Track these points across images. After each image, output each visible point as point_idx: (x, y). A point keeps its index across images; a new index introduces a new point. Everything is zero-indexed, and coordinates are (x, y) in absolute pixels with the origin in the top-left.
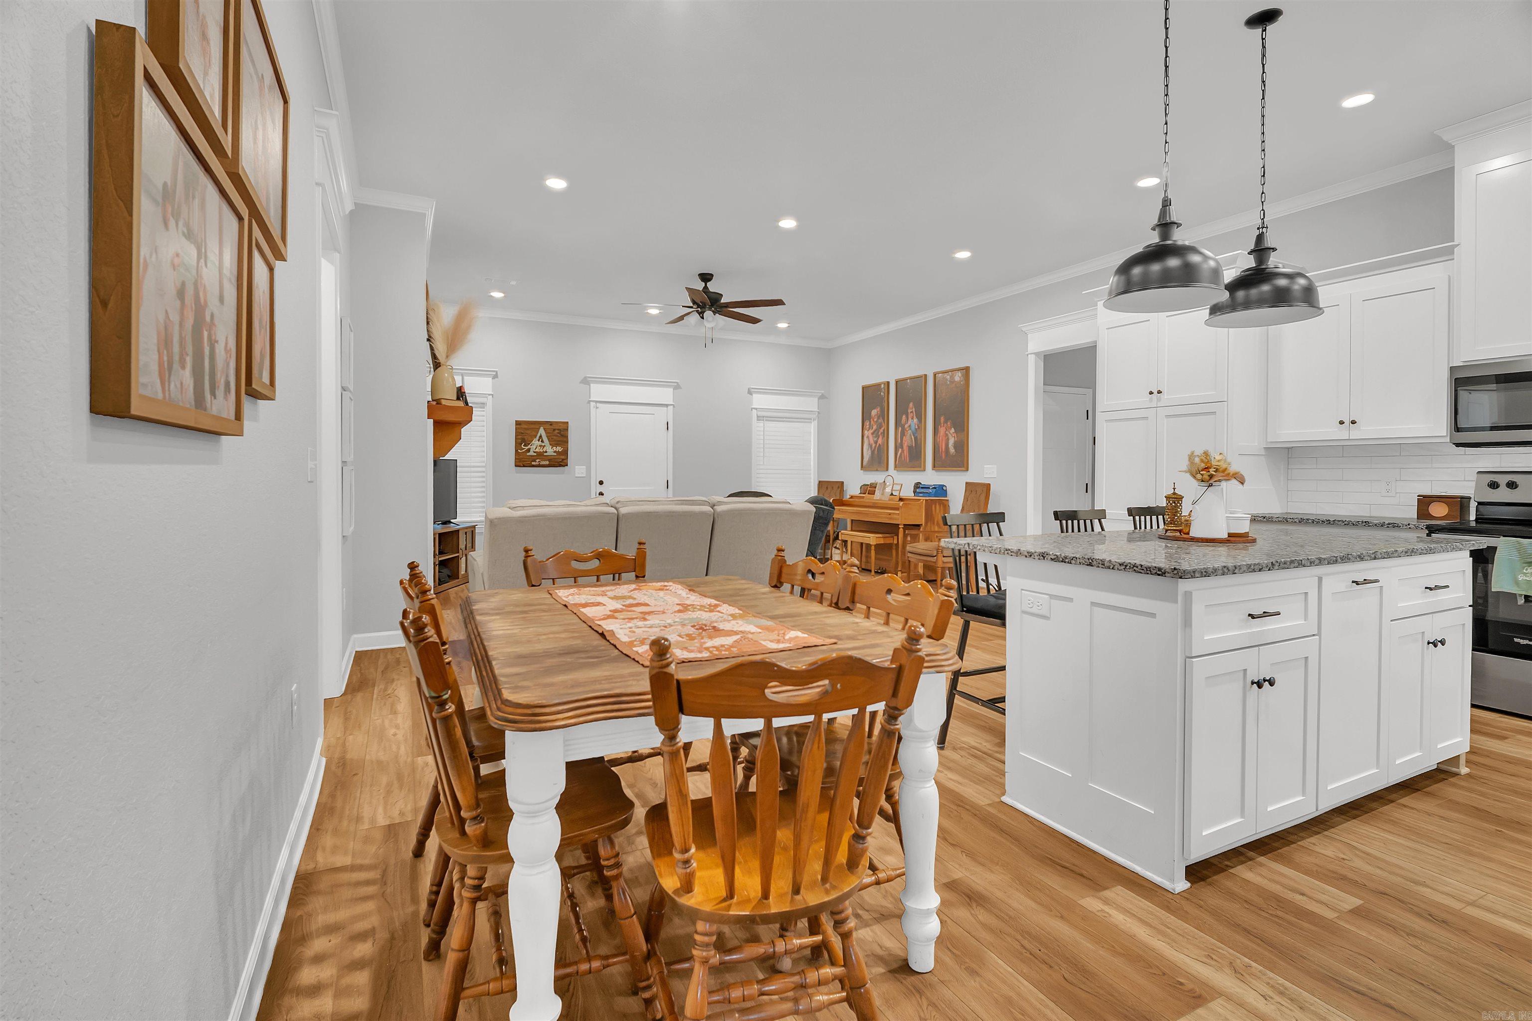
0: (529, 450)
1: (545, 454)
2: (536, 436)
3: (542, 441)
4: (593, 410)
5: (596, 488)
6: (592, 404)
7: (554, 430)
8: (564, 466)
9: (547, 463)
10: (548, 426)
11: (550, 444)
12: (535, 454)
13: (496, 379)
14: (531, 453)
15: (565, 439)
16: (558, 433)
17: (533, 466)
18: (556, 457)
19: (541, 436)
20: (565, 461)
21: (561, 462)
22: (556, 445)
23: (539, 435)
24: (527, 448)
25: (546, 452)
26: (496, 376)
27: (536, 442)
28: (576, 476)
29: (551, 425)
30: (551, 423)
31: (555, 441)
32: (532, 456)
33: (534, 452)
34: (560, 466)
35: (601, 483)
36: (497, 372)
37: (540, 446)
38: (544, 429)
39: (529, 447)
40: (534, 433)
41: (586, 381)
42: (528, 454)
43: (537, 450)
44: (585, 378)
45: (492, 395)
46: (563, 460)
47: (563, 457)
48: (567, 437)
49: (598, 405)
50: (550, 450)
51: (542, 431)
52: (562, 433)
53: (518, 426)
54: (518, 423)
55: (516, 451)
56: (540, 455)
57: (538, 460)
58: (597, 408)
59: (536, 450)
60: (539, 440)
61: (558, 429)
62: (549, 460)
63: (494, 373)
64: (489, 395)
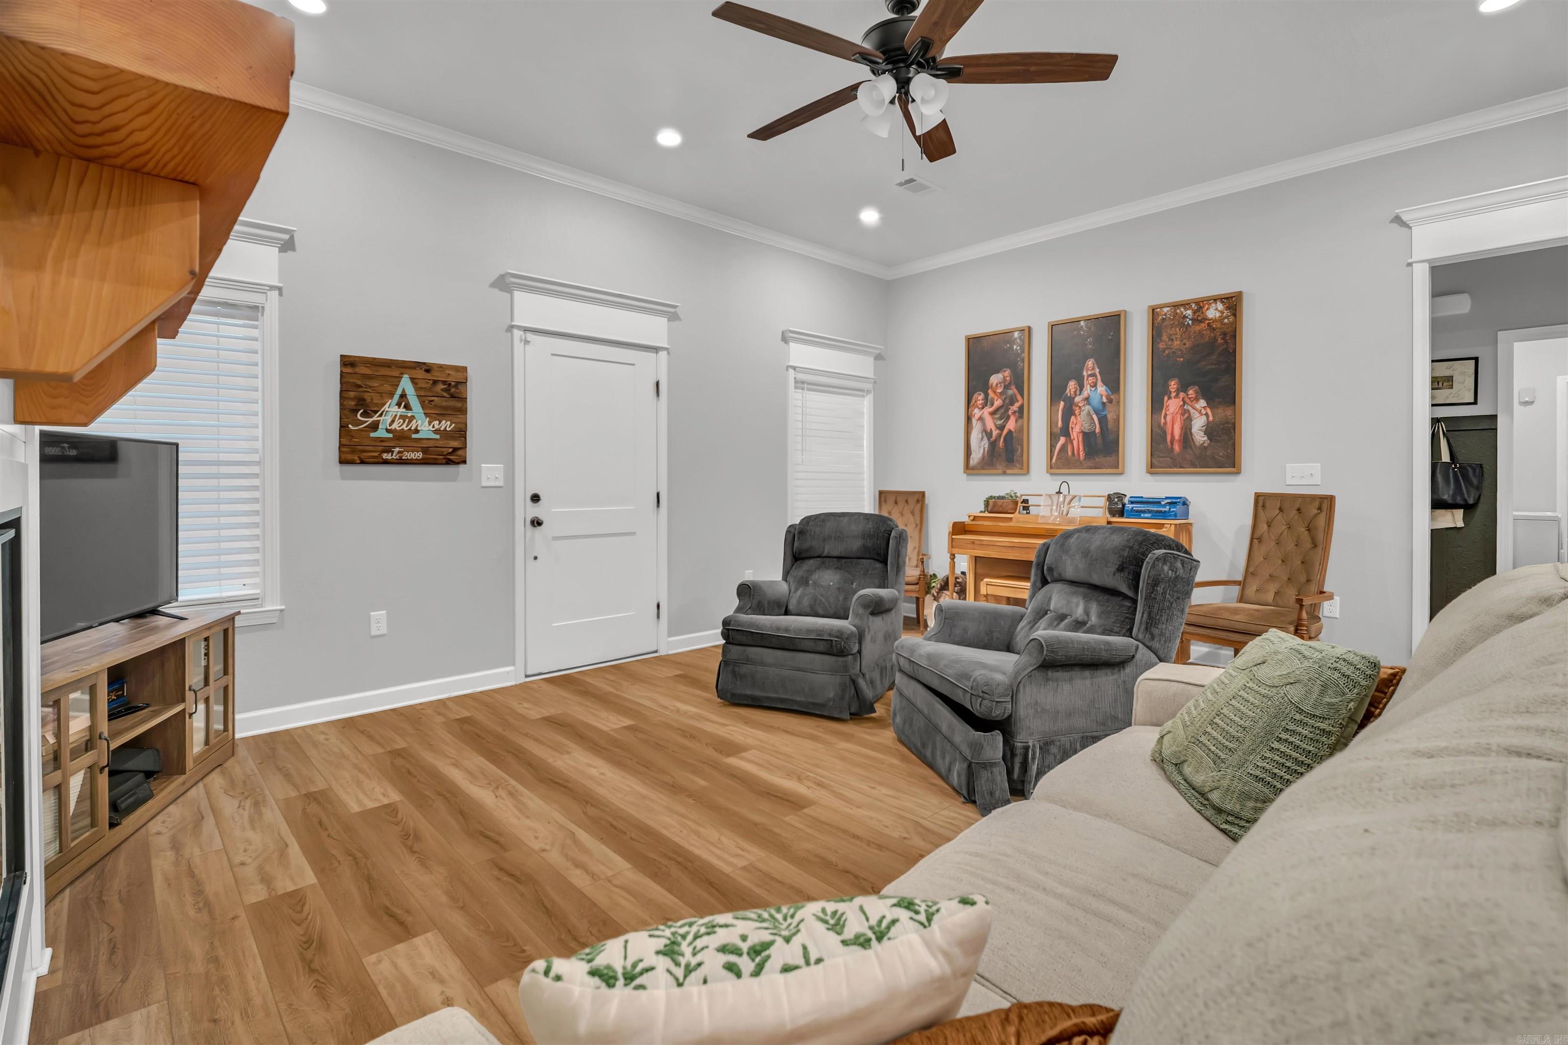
0: (375, 426)
1: (414, 436)
2: (391, 395)
3: (408, 407)
4: (518, 347)
5: (525, 511)
6: (517, 333)
7: (435, 382)
8: (458, 463)
9: (419, 455)
10: (420, 374)
11: (426, 415)
12: (391, 435)
13: (290, 253)
14: (381, 433)
15: (459, 405)
16: (443, 390)
17: (386, 462)
18: (441, 443)
19: (403, 396)
20: (460, 452)
21: (449, 454)
22: (440, 416)
23: (399, 392)
24: (370, 420)
25: (417, 431)
26: (288, 246)
27: (392, 409)
28: (484, 484)
29: (428, 371)
30: (428, 368)
31: (436, 407)
32: (382, 440)
33: (388, 431)
34: (449, 462)
35: (536, 498)
36: (292, 237)
37: (403, 417)
38: (413, 380)
39: (375, 418)
40: (387, 388)
41: (504, 283)
42: (373, 435)
43: (395, 426)
44: (502, 277)
45: (280, 289)
46: (455, 450)
47: (455, 444)
48: (464, 400)
49: (530, 336)
50: (425, 428)
51: (406, 384)
52: (453, 390)
53: (348, 370)
54: (348, 362)
55: (343, 427)
56: (401, 437)
57: (397, 449)
58: (527, 342)
59: (393, 427)
60: (399, 405)
61: (444, 382)
62: (425, 450)
63: (287, 237)
64: (272, 288)
